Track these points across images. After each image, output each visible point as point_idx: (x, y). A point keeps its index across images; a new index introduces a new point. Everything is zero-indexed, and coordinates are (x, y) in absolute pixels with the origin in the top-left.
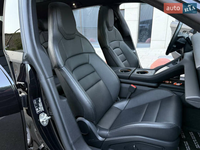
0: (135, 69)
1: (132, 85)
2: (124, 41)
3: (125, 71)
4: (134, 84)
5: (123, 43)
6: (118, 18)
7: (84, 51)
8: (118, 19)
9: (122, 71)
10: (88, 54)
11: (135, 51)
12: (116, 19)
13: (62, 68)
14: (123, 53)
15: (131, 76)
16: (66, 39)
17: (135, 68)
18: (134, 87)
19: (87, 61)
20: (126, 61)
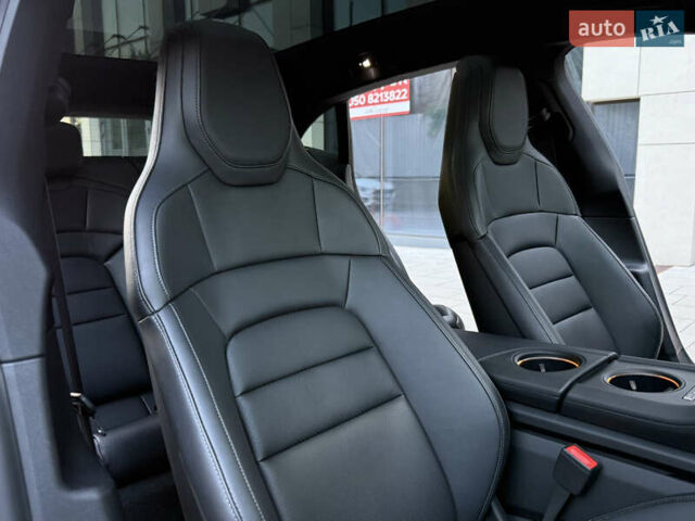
0: (610, 361)
1: (574, 452)
2: (583, 217)
3: (553, 366)
4: (588, 446)
5: (576, 224)
6: (557, 109)
7: (325, 247)
8: (555, 116)
9: (531, 366)
10: (344, 262)
11: (643, 269)
12: (548, 116)
13: (153, 317)
14: (574, 271)
15: (571, 394)
16: (226, 184)
17: (613, 354)
18: (586, 461)
19: (337, 296)
20: (591, 312)
